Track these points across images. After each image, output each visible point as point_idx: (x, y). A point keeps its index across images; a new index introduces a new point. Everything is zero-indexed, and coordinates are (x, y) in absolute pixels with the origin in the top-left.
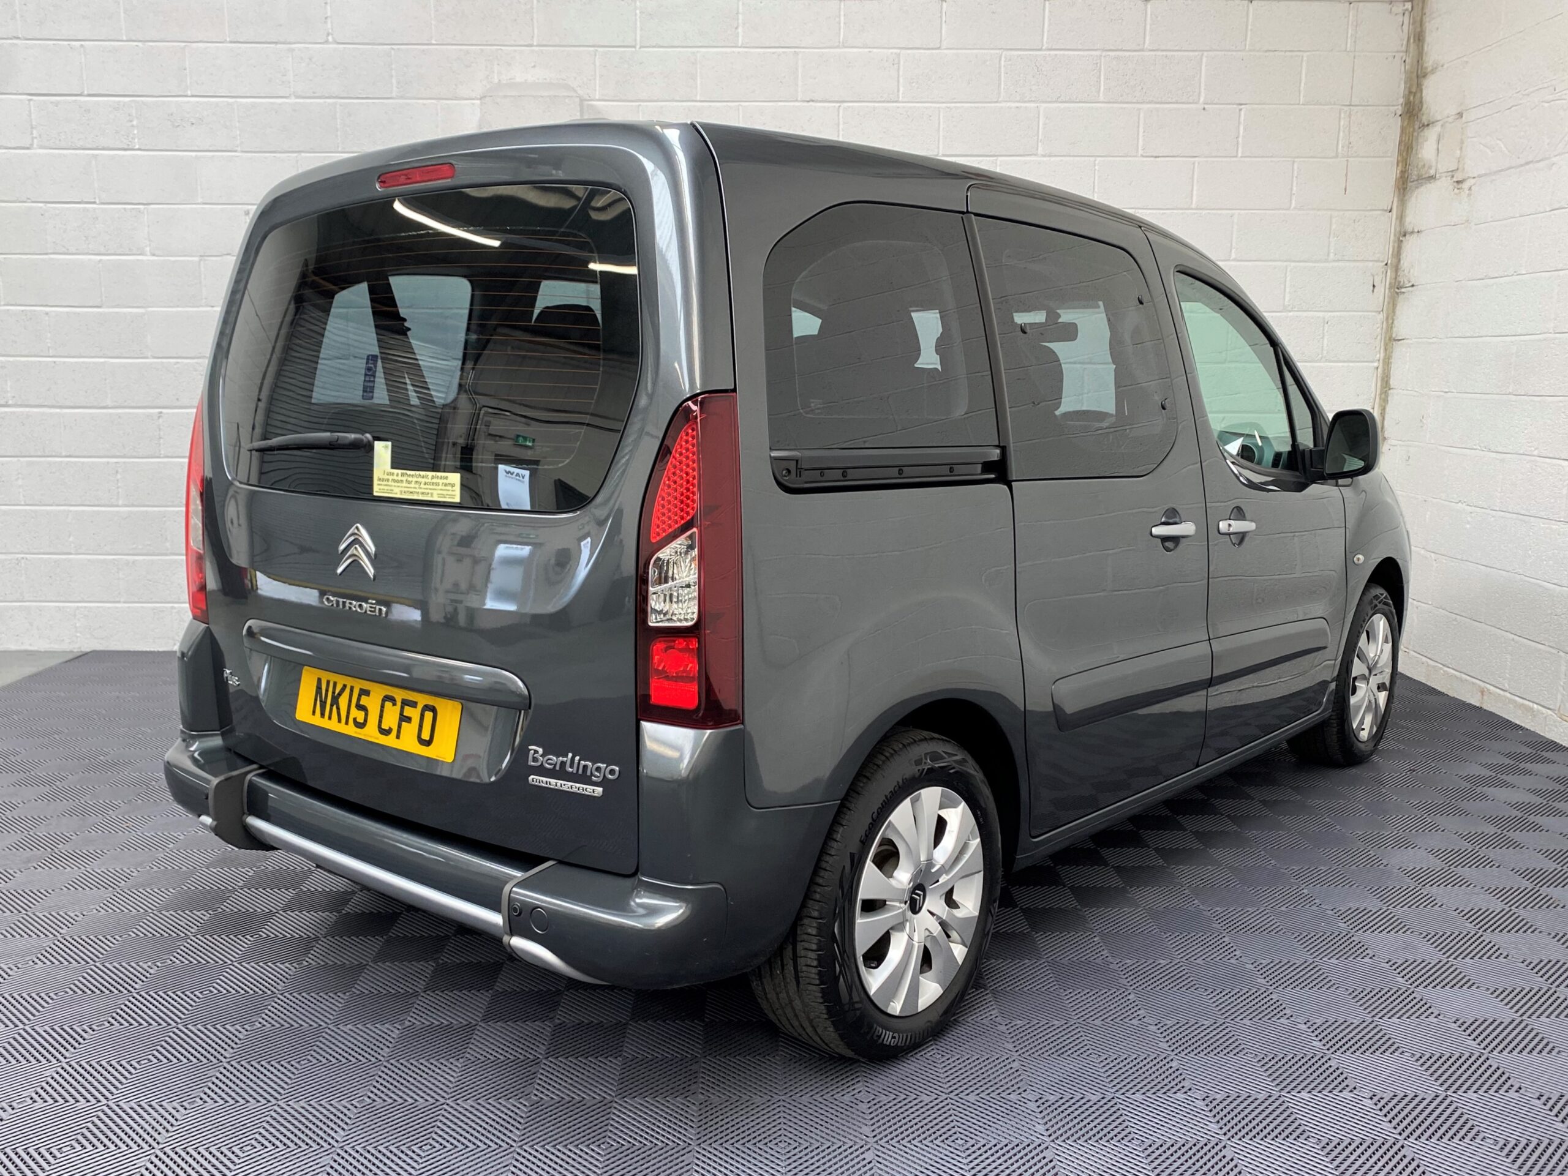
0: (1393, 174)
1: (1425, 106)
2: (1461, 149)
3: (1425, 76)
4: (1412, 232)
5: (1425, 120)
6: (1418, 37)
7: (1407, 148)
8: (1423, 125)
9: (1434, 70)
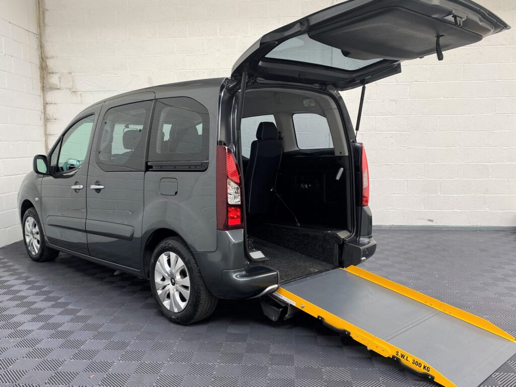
0: (39, 85)
1: (49, 68)
2: (73, 83)
3: (47, 58)
4: (51, 103)
5: (50, 71)
6: (41, 46)
7: (43, 78)
8: (50, 73)
9: (52, 57)
